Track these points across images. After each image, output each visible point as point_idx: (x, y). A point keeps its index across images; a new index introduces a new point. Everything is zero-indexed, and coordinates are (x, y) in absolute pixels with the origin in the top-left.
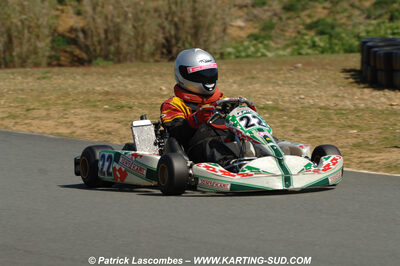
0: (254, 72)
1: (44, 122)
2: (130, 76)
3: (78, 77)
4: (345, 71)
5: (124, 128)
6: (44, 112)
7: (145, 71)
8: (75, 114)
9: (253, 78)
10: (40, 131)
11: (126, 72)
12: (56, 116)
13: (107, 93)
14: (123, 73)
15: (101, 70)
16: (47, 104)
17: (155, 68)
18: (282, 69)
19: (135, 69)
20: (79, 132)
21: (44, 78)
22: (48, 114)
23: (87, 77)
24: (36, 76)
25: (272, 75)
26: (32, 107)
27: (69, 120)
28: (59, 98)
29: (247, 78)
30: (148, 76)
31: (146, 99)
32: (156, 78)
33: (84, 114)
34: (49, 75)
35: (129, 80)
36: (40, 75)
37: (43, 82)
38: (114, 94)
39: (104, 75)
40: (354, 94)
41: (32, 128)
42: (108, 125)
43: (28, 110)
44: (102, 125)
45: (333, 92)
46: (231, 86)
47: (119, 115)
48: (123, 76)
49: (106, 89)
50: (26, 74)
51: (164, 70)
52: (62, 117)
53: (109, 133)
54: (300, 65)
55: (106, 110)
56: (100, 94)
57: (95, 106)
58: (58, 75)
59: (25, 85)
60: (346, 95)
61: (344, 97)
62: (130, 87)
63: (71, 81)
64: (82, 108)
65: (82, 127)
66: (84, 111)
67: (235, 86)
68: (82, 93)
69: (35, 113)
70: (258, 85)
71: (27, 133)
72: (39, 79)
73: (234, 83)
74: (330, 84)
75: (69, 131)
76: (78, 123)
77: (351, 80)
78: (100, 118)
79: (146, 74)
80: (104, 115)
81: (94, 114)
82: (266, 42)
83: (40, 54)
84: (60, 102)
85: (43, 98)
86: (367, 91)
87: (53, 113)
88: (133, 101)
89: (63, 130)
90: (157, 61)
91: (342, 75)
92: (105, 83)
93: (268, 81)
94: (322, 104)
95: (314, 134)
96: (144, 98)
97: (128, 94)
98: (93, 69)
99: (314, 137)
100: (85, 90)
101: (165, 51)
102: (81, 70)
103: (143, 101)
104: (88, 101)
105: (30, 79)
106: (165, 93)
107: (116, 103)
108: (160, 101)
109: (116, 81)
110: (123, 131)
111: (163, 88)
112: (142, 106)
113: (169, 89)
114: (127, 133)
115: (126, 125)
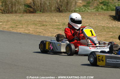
0: (84, 16)
1: (21, 29)
2: (47, 16)
3: (32, 17)
5: (44, 31)
6: (21, 26)
7: (51, 15)
8: (30, 27)
10: (20, 32)
11: (46, 15)
12: (25, 27)
13: (40, 21)
14: (45, 15)
15: (38, 15)
16: (22, 24)
17: (54, 14)
18: (91, 15)
19: (49, 15)
20: (31, 32)
21: (22, 17)
22: (22, 27)
23: (34, 16)
24: (19, 16)
25: (89, 17)
26: (18, 25)
27: (28, 29)
28: (26, 22)
30: (52, 17)
31: (51, 23)
32: (55, 17)
33: (33, 27)
34: (23, 16)
35: (47, 17)
36: (21, 16)
37: (21, 18)
38: (42, 21)
39: (39, 16)
40: (113, 23)
41: (17, 31)
42: (40, 30)
43: (16, 26)
44: (38, 30)
45: (107, 22)
47: (43, 27)
48: (45, 16)
49: (40, 20)
50: (16, 15)
51: (57, 15)
52: (26, 28)
53: (40, 33)
54: (97, 14)
55: (39, 26)
56: (38, 21)
57: (36, 25)
58: (26, 16)
59: (16, 19)
60: (110, 23)
61: (109, 24)
62: (47, 20)
63: (29, 18)
64: (32, 25)
65: (32, 31)
66: (33, 26)
68: (33, 21)
69: (18, 27)
70: (85, 20)
71: (16, 32)
72: (20, 17)
74: (106, 20)
75: (28, 32)
76: (31, 30)
77: (112, 19)
78: (38, 28)
79: (52, 16)
80: (39, 27)
81: (36, 27)
82: (88, 7)
83: (21, 10)
84: (26, 23)
85: (21, 22)
86: (116, 22)
87: (24, 26)
88: (47, 24)
89: (27, 32)
90: (55, 12)
91: (109, 17)
92: (39, 18)
93: (88, 19)
94: (103, 25)
95: (100, 34)
96: (50, 23)
97: (46, 22)
98: (36, 14)
99: (100, 35)
100: (33, 20)
101: (58, 10)
102: (32, 14)
104: (34, 23)
105: (17, 17)
106: (57, 21)
107: (42, 24)
108: (55, 24)
109: (43, 18)
110: (44, 32)
111: (57, 20)
112: (50, 25)
113: (58, 20)
114: (45, 33)
115: (45, 30)
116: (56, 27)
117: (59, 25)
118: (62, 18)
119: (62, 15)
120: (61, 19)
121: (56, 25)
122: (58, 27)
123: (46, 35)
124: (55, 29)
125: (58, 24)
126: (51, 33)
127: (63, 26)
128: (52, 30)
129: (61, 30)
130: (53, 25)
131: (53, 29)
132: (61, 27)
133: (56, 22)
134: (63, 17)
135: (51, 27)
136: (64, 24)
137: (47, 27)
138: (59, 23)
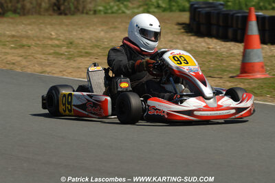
0: (116, 24)
2: (30, 24)
4: (179, 24)
5: (24, 61)
7: (41, 21)
9: (115, 28)
11: (28, 22)
13: (13, 36)
14: (24, 22)
15: (10, 20)
17: (48, 19)
19: (34, 20)
29: (111, 28)
30: (42, 25)
31: (40, 41)
32: (48, 26)
35: (30, 27)
38: (18, 37)
39: (12, 24)
40: (184, 40)
42: (13, 58)
44: (9, 58)
45: (170, 39)
46: (99, 33)
47: (21, 51)
49: (14, 33)
51: (54, 21)
53: (14, 64)
55: (12, 48)
56: (9, 36)
57: (4, 45)
60: (178, 41)
61: (176, 42)
62: (30, 32)
67: (102, 34)
70: (118, 33)
73: (102, 30)
74: (167, 33)
77: (183, 31)
78: (8, 53)
79: (41, 23)
80: (11, 51)
81: (4, 51)
82: (125, 3)
86: (193, 38)
88: (31, 42)
90: (50, 15)
91: (177, 27)
92: (12, 29)
93: (125, 30)
97: (28, 37)
98: (5, 19)
101: (56, 8)
103: (38, 42)
106: (54, 37)
107: (19, 43)
108: (50, 42)
109: (21, 27)
110: (24, 63)
111: (53, 33)
112: (37, 45)
113: (57, 34)
114: (26, 64)
115: (25, 58)
116: (52, 51)
117: (58, 46)
118: (66, 29)
119: (65, 21)
120: (62, 31)
121: (52, 46)
122: (57, 50)
123: (29, 71)
124: (49, 54)
125: (57, 42)
126: (41, 64)
127: (68, 47)
128: (41, 58)
129: (63, 57)
130: (45, 46)
131: (44, 54)
132: (64, 49)
133: (52, 39)
134: (67, 25)
135: (40, 50)
136: (71, 43)
137: (30, 51)
138: (59, 40)
